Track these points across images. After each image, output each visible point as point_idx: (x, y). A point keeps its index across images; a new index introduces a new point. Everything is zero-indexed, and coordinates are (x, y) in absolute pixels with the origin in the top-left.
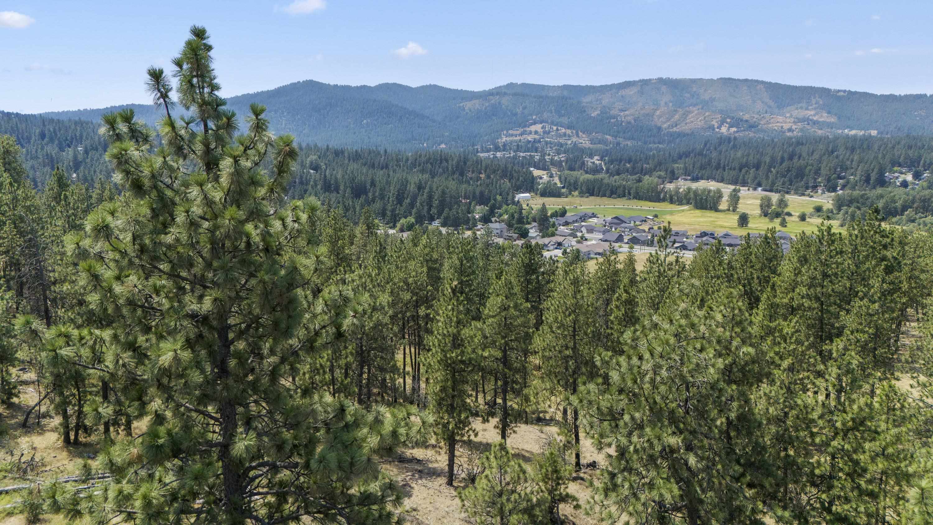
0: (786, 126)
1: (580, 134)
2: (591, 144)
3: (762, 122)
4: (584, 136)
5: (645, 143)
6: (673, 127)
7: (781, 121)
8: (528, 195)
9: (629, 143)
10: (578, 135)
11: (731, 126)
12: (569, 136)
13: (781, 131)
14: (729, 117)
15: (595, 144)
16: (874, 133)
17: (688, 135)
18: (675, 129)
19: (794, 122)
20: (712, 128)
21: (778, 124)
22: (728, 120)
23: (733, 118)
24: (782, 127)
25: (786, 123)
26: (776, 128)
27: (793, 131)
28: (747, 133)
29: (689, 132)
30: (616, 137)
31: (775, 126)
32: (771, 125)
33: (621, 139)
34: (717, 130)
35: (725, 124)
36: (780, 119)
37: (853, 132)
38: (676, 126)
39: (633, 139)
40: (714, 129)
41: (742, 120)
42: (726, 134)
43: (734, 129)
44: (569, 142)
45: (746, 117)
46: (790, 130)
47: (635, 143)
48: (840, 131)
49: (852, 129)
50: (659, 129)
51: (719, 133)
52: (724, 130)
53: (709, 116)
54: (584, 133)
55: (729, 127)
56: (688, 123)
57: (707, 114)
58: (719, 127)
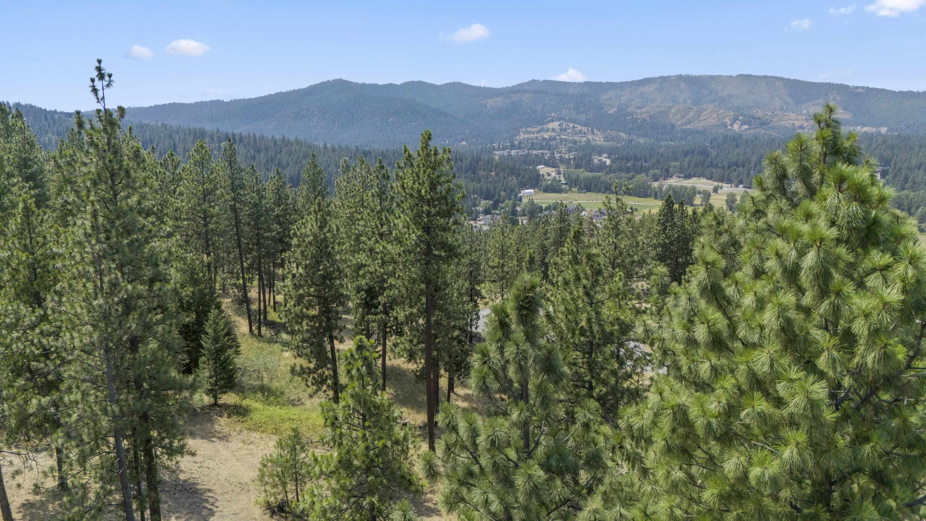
0: (797, 124)
1: (595, 131)
2: (605, 141)
3: (774, 120)
4: (599, 133)
5: (657, 140)
6: (686, 124)
7: (793, 118)
8: (532, 191)
9: (641, 140)
10: (593, 133)
11: (743, 123)
12: (585, 133)
13: (793, 128)
14: (742, 114)
15: (608, 141)
16: (884, 130)
17: (700, 132)
18: (688, 127)
19: (806, 119)
20: (725, 125)
21: (790, 122)
22: (741, 118)
23: (745, 115)
24: (794, 124)
25: (797, 120)
26: (788, 125)
27: (804, 128)
28: (758, 130)
29: (702, 129)
30: (630, 135)
31: (787, 123)
32: (782, 123)
33: (635, 136)
34: (729, 127)
35: (738, 122)
36: (792, 116)
37: (866, 129)
38: (690, 123)
39: (647, 136)
40: (726, 126)
41: (754, 118)
42: (738, 131)
43: (746, 127)
44: (584, 139)
45: (760, 114)
46: (801, 127)
47: (647, 140)
48: (852, 128)
49: (864, 125)
50: (673, 126)
51: (731, 130)
52: (736, 127)
53: (722, 113)
54: (599, 131)
55: (741, 125)
56: (702, 121)
57: (721, 111)
58: (732, 125)
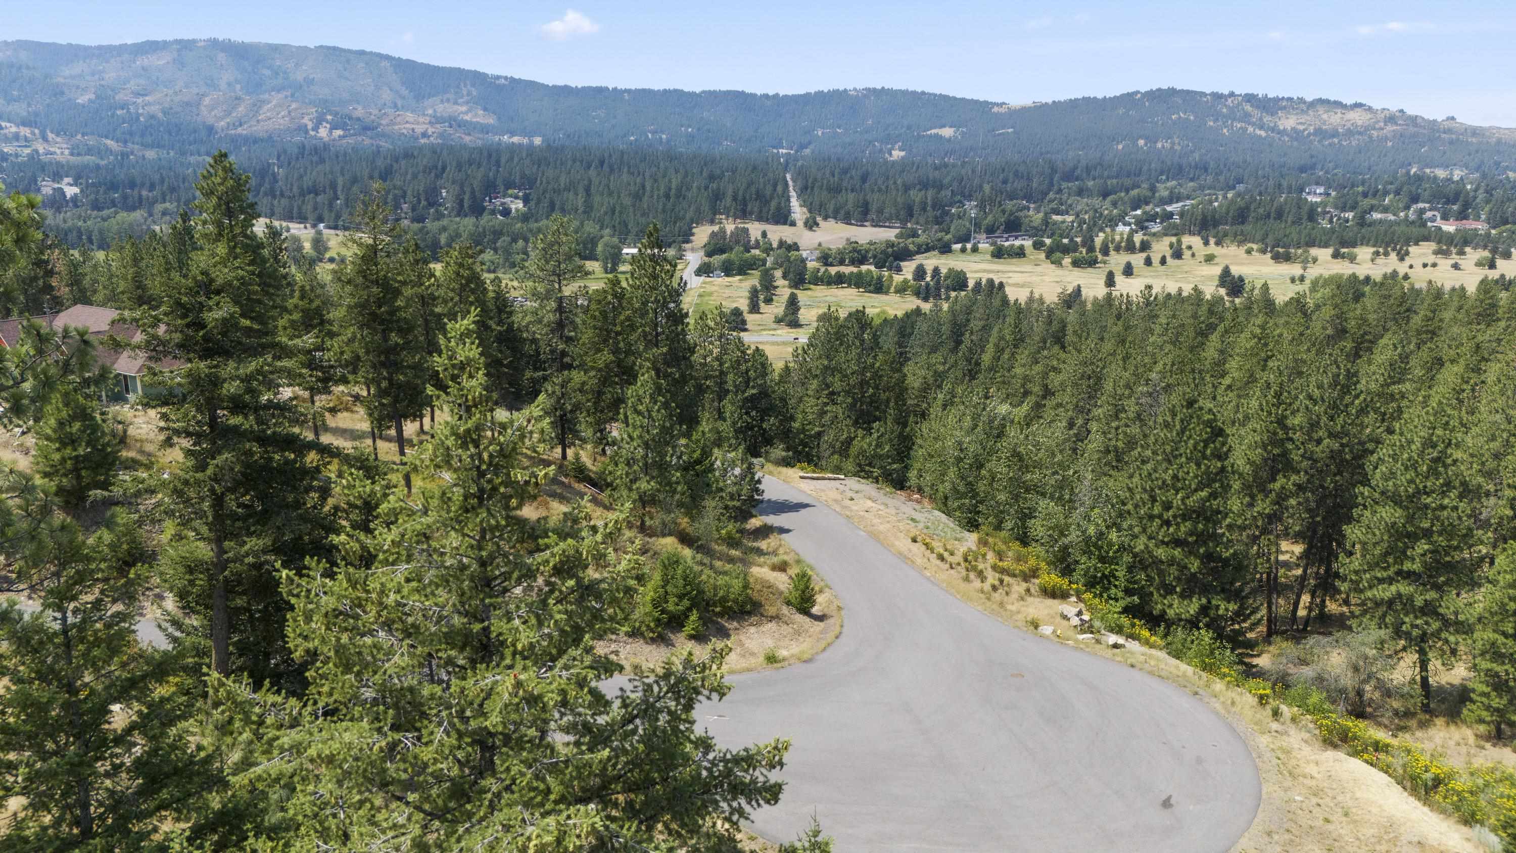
0: (419, 129)
1: (51, 136)
2: (72, 154)
3: (384, 122)
4: (59, 139)
5: (183, 154)
6: (235, 127)
7: (411, 120)
9: (151, 154)
10: (45, 139)
11: (334, 127)
12: (26, 139)
13: (413, 136)
14: (330, 112)
15: (79, 154)
16: (538, 141)
17: (262, 140)
18: (239, 130)
19: (430, 123)
20: (303, 129)
21: (408, 126)
22: (329, 117)
23: (336, 114)
24: (413, 130)
25: (418, 123)
26: (405, 131)
27: (429, 137)
28: (360, 139)
29: (265, 135)
30: (125, 142)
31: (405, 129)
32: (396, 127)
33: (136, 147)
34: (312, 133)
35: (324, 124)
36: (410, 116)
37: (516, 139)
38: (241, 125)
39: (159, 146)
40: (307, 132)
41: (350, 118)
42: (326, 139)
43: (338, 133)
44: (27, 151)
45: (360, 112)
46: (424, 135)
47: (163, 154)
48: (497, 138)
49: (513, 134)
50: (211, 129)
51: (315, 137)
52: (323, 132)
53: (296, 109)
54: (58, 135)
55: (331, 129)
56: (263, 120)
57: (294, 106)
58: (316, 129)
